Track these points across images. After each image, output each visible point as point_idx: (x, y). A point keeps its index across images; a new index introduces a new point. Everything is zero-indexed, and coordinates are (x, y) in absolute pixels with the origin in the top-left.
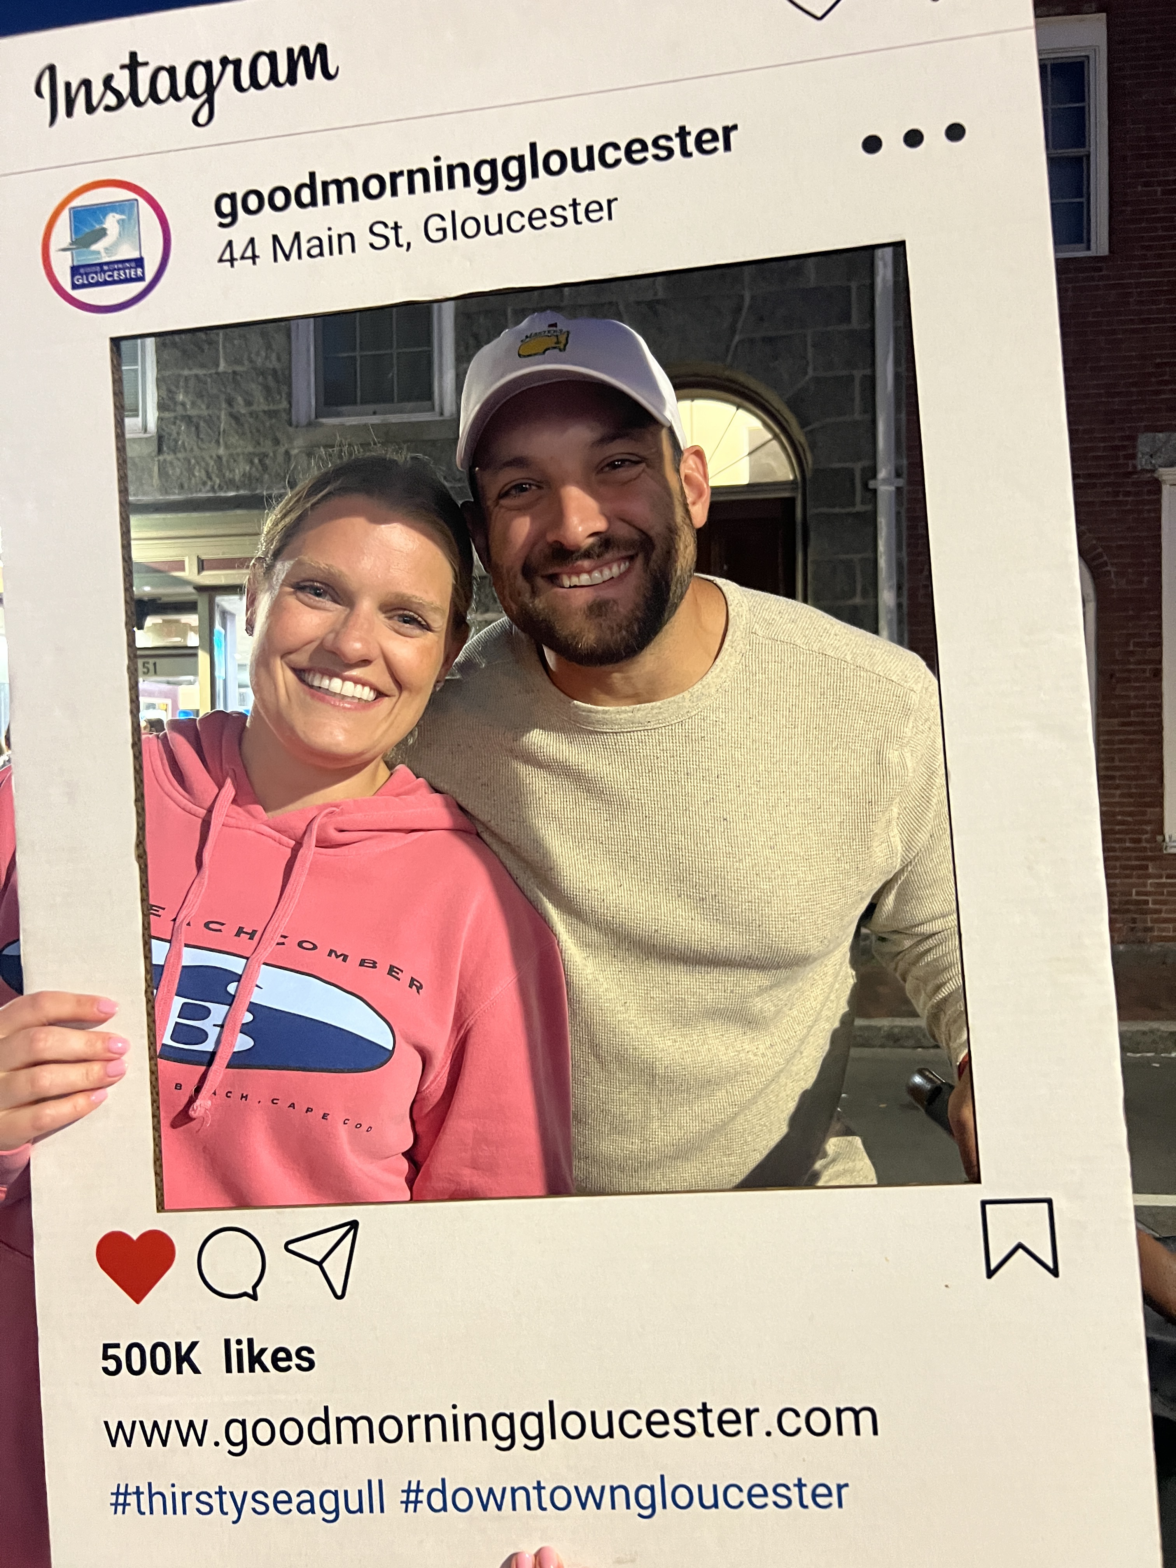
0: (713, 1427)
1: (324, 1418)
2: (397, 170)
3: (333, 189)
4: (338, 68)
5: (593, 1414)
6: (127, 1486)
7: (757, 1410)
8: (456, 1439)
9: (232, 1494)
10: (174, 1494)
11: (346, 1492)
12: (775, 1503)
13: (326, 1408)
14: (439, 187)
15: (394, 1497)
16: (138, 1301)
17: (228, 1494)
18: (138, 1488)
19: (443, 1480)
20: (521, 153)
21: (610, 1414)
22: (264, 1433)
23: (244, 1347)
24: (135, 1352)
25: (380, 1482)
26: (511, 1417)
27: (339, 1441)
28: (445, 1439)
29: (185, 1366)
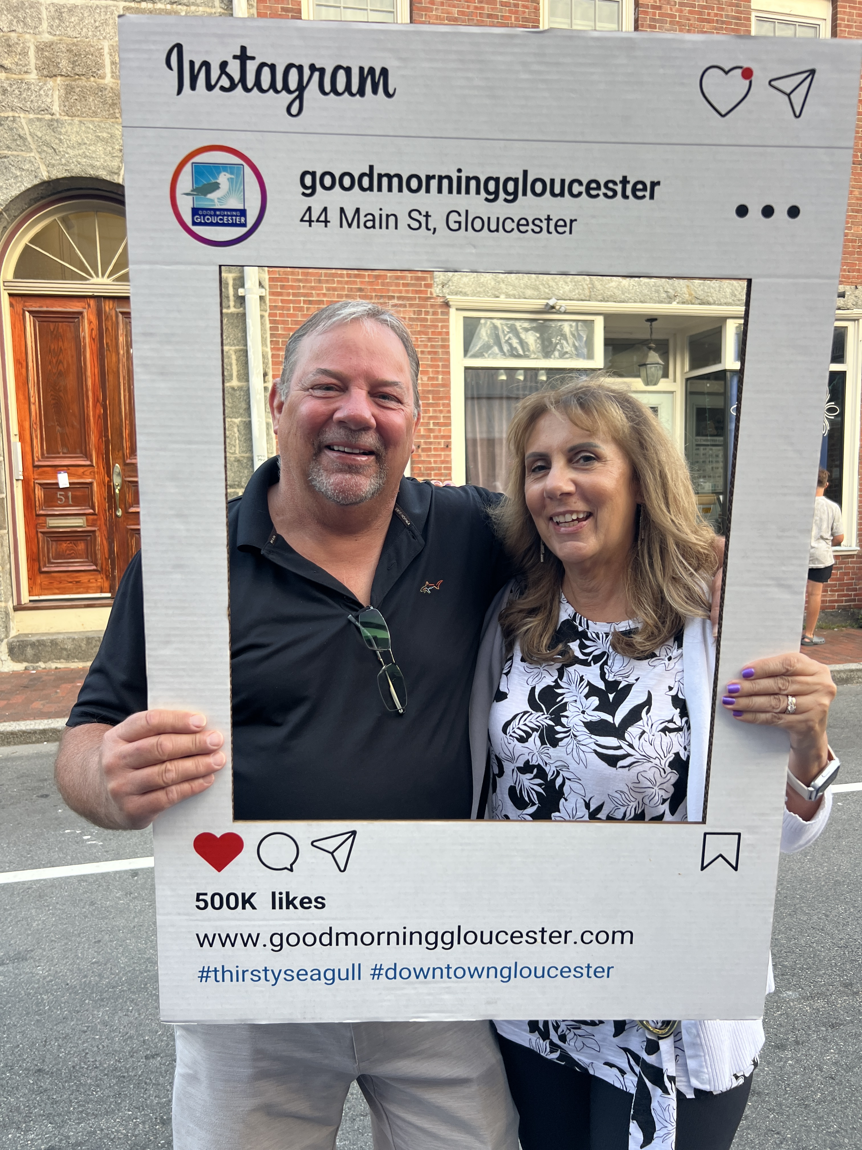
0: (546, 939)
1: (329, 932)
2: (431, 174)
3: (385, 180)
4: (395, 90)
5: (482, 933)
6: (209, 967)
7: (571, 931)
8: (404, 943)
9: (272, 971)
10: (237, 971)
11: (339, 970)
12: (574, 976)
13: (331, 928)
14: (459, 192)
15: (366, 972)
16: (219, 870)
17: (270, 971)
18: (216, 968)
19: (395, 964)
20: (516, 176)
21: (491, 933)
22: (293, 940)
23: (284, 896)
24: (217, 899)
25: (359, 965)
26: (436, 934)
27: (337, 944)
28: (398, 944)
29: (247, 905)
